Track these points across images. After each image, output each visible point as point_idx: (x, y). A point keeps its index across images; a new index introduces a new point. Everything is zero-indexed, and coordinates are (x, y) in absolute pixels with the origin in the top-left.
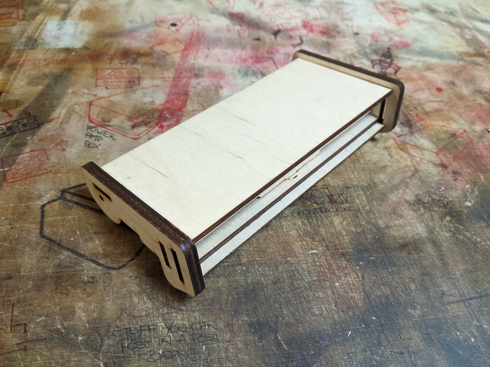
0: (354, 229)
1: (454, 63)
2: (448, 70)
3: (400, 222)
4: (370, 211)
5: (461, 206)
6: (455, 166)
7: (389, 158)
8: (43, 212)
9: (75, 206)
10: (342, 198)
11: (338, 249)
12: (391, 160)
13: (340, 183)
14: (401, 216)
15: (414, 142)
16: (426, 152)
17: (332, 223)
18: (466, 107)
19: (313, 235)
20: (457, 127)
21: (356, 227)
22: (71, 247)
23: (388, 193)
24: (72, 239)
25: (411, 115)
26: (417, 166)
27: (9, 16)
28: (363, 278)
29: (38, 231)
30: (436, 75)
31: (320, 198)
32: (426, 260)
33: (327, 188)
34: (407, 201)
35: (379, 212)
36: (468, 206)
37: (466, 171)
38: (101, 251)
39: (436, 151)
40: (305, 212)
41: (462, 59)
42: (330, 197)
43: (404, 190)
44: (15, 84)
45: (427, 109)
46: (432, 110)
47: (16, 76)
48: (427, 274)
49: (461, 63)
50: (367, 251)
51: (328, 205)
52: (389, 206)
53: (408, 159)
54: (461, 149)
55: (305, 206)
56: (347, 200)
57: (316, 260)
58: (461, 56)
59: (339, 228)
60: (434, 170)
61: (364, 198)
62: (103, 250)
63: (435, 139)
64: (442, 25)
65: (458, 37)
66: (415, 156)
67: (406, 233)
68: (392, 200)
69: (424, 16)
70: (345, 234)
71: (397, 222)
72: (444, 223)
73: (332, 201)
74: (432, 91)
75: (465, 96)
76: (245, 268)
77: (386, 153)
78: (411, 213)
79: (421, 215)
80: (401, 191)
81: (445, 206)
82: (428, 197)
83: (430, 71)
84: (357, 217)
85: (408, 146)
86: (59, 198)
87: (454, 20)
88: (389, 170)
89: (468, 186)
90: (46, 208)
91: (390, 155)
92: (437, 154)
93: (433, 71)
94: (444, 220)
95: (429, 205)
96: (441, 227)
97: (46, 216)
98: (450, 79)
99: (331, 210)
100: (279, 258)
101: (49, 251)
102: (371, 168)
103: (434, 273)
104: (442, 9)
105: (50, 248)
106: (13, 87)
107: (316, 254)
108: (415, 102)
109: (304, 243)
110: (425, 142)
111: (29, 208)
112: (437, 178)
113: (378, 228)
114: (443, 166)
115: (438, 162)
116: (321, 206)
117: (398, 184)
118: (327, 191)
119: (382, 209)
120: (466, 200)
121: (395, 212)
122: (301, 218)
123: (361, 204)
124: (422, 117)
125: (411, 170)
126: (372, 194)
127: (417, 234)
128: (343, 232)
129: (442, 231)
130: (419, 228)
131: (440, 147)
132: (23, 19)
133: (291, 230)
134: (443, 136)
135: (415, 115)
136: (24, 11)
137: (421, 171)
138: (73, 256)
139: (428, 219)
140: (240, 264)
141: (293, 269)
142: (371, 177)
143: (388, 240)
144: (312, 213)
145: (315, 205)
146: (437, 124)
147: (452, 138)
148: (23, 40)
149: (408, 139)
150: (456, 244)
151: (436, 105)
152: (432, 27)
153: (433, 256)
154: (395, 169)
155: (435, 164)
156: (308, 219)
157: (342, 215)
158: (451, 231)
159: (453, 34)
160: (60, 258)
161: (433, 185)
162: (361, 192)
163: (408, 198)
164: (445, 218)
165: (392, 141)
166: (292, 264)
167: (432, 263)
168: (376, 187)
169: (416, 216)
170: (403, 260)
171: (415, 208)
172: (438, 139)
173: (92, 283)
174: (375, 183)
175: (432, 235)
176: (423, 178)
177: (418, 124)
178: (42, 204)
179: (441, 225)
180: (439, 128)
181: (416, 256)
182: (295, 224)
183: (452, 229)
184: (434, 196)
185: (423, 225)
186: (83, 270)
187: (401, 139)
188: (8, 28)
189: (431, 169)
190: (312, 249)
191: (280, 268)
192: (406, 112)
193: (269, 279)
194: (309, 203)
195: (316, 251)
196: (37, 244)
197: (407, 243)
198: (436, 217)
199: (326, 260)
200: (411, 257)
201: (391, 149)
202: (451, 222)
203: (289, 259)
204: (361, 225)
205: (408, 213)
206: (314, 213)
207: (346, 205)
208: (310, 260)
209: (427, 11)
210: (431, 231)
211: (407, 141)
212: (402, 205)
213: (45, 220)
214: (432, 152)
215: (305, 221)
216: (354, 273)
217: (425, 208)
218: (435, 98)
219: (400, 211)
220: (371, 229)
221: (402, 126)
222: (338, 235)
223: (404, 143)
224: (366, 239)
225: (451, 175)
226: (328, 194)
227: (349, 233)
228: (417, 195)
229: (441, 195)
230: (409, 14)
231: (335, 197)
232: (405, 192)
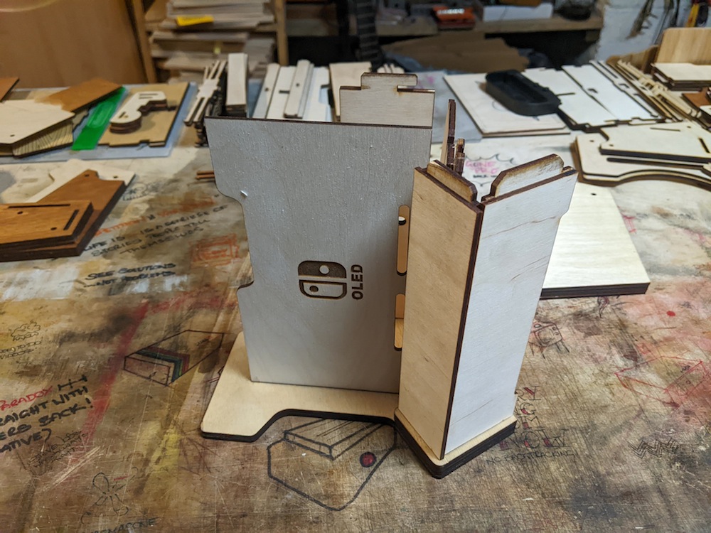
0: (571, 476)
1: (690, 279)
2: (683, 288)
3: (623, 468)
4: (590, 456)
5: (693, 451)
6: (687, 404)
7: (610, 396)
8: (269, 453)
9: (297, 447)
10: (559, 442)
11: (554, 497)
12: (613, 399)
13: (557, 425)
14: (623, 462)
15: (640, 378)
16: (654, 389)
17: (548, 469)
18: (704, 333)
19: (529, 482)
20: (692, 358)
21: (574, 473)
22: (296, 487)
23: (609, 436)
24: (297, 479)
25: (636, 345)
26: (642, 405)
27: (222, 253)
28: (581, 528)
29: (266, 471)
30: (667, 296)
31: (535, 441)
32: (651, 511)
33: (542, 430)
34: (630, 446)
35: (599, 456)
36: (702, 451)
37: (700, 410)
38: (323, 492)
39: (665, 387)
40: (519, 456)
41: (700, 274)
42: (546, 440)
43: (628, 433)
44: (235, 325)
45: (656, 338)
46: (662, 340)
47: (235, 316)
48: (653, 526)
49: (699, 279)
50: (585, 499)
51: (543, 449)
52: (611, 450)
53: (633, 397)
54: (695, 384)
55: (520, 450)
56: (564, 444)
57: (532, 507)
58: (699, 271)
59: (556, 474)
60: (662, 410)
61: (583, 442)
62: (325, 490)
63: (664, 374)
64: (677, 233)
65: (696, 246)
66: (641, 394)
67: (629, 481)
68: (614, 444)
69: (655, 223)
70: (562, 481)
71: (619, 469)
72: (673, 469)
73: (549, 445)
74: (663, 316)
75: (703, 320)
76: (459, 514)
77: (607, 391)
78: (635, 458)
79: (646, 460)
80: (624, 434)
81: (674, 451)
82: (655, 441)
83: (660, 291)
84: (575, 462)
85: (633, 382)
86: (282, 440)
87: (691, 224)
88: (611, 410)
89: (702, 428)
90: (271, 449)
91: (611, 393)
92: (667, 390)
93: (664, 290)
94: (673, 466)
95: (655, 450)
96: (669, 475)
97: (272, 457)
98: (686, 299)
99: (547, 454)
100: (494, 506)
101: (277, 490)
102: (590, 408)
103: (660, 525)
104: (677, 212)
105: (278, 488)
106: (233, 328)
107: (532, 502)
108: (641, 330)
109: (519, 490)
110: (652, 377)
111: (256, 449)
112: (666, 419)
113: (598, 475)
114: (674, 405)
115: (667, 400)
116: (536, 450)
117: (621, 426)
118: (542, 433)
119: (602, 454)
120: (700, 444)
121: (617, 458)
122: (515, 463)
123: (580, 448)
124: (650, 348)
125: (635, 410)
126: (592, 436)
127: (641, 482)
128: (559, 478)
129: (671, 479)
130: (643, 475)
131: (670, 383)
132: (237, 257)
133: (505, 476)
134: (674, 369)
135: (641, 345)
136: (236, 247)
137: (647, 411)
138: (299, 496)
139: (655, 466)
140: (454, 510)
141: (508, 516)
142: (590, 417)
143: (609, 488)
144: (527, 458)
145: (530, 449)
146: (667, 354)
147: (685, 372)
148: (238, 278)
149: (633, 374)
150: (686, 494)
151: (667, 333)
152: (664, 236)
153: (660, 506)
154: (618, 408)
155: (664, 403)
156: (523, 464)
157: (559, 461)
158: (680, 479)
159: (690, 242)
160: (287, 498)
161: (661, 426)
162: (580, 435)
163: (632, 442)
164: (674, 464)
165: (615, 377)
166: (507, 511)
167: (657, 514)
168: (595, 430)
169: (641, 462)
170: (625, 509)
171: (640, 453)
172: (668, 374)
173: (317, 523)
174: (594, 425)
175: (659, 483)
176: (650, 419)
177: (644, 356)
178: (268, 444)
179: (669, 472)
180: (669, 359)
181: (640, 506)
182: (509, 470)
183: (682, 477)
184: (662, 440)
185: (649, 471)
186: (308, 510)
187: (625, 374)
188: (223, 266)
189: (660, 408)
190: (527, 497)
191: (495, 515)
192: (631, 342)
193: (483, 527)
194: (523, 446)
195: (531, 499)
196: (267, 484)
197: (629, 492)
198: (664, 463)
199: (542, 508)
200: (634, 507)
201: (613, 386)
202: (681, 468)
203: (504, 506)
204: (579, 471)
205: (632, 458)
206: (529, 458)
207: (563, 449)
208: (525, 508)
209: (659, 216)
210: (658, 478)
211: (632, 377)
212: (625, 449)
213: (272, 460)
214: (660, 388)
215: (520, 466)
216: (572, 523)
217: (651, 453)
218: (665, 324)
219: (622, 456)
220: (590, 476)
221: (625, 359)
222: (555, 482)
223: (628, 378)
224: (585, 486)
225: (682, 414)
226: (544, 437)
227: (566, 479)
228: (643, 438)
229: (669, 438)
230: (635, 222)
231: (551, 441)
232: (628, 435)
